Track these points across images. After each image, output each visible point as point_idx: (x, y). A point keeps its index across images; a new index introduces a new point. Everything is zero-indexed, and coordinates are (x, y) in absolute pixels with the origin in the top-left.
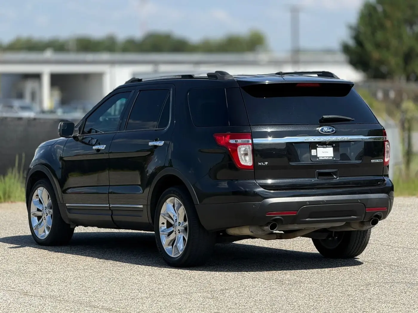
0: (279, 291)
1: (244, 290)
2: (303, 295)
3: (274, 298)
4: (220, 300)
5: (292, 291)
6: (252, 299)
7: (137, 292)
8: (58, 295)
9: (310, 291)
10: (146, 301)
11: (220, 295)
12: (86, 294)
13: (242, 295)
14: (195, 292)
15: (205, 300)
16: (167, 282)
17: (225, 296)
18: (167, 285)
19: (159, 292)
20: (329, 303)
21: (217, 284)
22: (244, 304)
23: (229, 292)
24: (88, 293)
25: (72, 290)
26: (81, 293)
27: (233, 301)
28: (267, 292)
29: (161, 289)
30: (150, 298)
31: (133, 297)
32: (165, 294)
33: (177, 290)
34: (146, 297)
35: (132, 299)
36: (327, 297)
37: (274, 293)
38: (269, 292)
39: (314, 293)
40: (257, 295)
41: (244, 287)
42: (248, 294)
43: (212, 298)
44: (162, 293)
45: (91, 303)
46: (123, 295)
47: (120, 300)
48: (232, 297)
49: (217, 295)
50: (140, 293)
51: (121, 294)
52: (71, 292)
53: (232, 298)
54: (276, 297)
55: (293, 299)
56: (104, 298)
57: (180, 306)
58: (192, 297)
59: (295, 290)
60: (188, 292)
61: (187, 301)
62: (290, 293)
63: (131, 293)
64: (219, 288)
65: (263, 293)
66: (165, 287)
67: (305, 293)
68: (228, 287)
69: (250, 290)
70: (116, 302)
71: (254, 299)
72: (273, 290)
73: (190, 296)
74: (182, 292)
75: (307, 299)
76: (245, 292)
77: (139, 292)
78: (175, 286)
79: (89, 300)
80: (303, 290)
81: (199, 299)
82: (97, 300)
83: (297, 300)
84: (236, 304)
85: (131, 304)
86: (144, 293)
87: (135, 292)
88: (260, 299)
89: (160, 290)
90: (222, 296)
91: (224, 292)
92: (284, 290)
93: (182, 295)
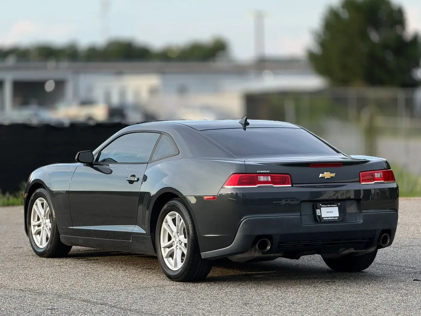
7: (112, 285)
8: (37, 289)
10: (122, 293)
12: (64, 287)
20: (297, 294)
22: (216, 295)
24: (65, 286)
25: (49, 284)
26: (59, 286)
30: (125, 290)
31: (109, 290)
32: (140, 287)
34: (121, 289)
36: (295, 288)
44: (137, 286)
46: (99, 288)
47: (97, 292)
48: (204, 289)
51: (97, 287)
56: (81, 291)
57: (154, 297)
60: (161, 285)
61: (161, 292)
63: (107, 286)
70: (93, 294)
71: (225, 291)
73: (164, 288)
77: (115, 285)
78: (149, 280)
79: (67, 292)
81: (172, 291)
82: (74, 293)
84: (208, 295)
85: (107, 296)
87: (110, 286)
89: (134, 283)
90: (194, 288)
93: (155, 287)
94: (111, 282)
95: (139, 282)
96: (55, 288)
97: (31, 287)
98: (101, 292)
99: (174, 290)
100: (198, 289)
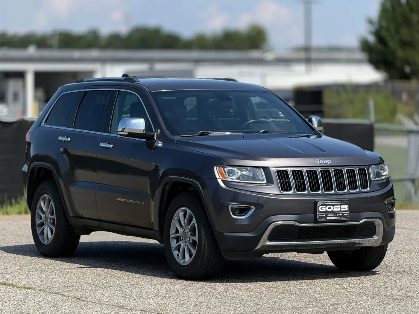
0: (394, 306)
1: (356, 305)
5: (408, 306)
7: (242, 307)
8: (160, 309)
11: (333, 310)
12: (189, 308)
13: (357, 310)
14: (305, 307)
16: (269, 296)
18: (270, 299)
19: (266, 306)
21: (323, 299)
23: (341, 308)
25: (170, 304)
26: (183, 307)
28: (382, 307)
29: (266, 303)
30: (260, 313)
32: (274, 309)
33: (284, 305)
34: (254, 312)
38: (385, 308)
40: (373, 310)
41: (354, 302)
44: (270, 308)
49: (329, 309)
50: (245, 308)
51: (226, 308)
52: (171, 306)
54: (394, 312)
58: (304, 312)
59: (411, 305)
60: (296, 307)
63: (236, 307)
64: (329, 303)
65: (379, 309)
66: (269, 301)
68: (337, 302)
69: (363, 305)
72: (387, 305)
74: (291, 307)
76: (358, 307)
77: (244, 306)
78: (280, 301)
86: (250, 307)
87: (240, 307)
90: (336, 311)
91: (335, 307)
92: (400, 305)
93: (291, 309)
94: (238, 302)
96: (179, 308)
97: (153, 308)
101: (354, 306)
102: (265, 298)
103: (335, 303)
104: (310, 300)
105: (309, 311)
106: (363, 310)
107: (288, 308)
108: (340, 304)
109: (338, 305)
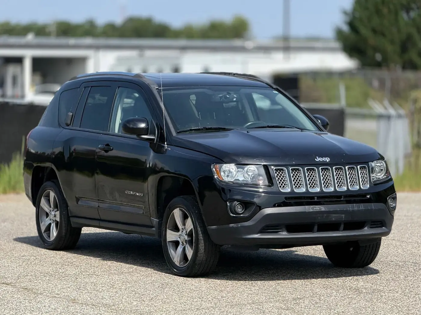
0: (359, 301)
1: (320, 299)
2: (389, 307)
3: (358, 309)
4: (297, 311)
5: (375, 301)
6: (333, 310)
7: (199, 301)
8: (112, 304)
9: (395, 302)
10: (214, 312)
11: (295, 305)
12: (143, 302)
13: (320, 306)
14: (265, 302)
15: (280, 311)
16: (228, 289)
17: (300, 306)
18: (230, 292)
19: (224, 301)
21: (286, 292)
23: (304, 303)
24: (144, 301)
25: (125, 297)
26: (137, 301)
27: (313, 313)
28: (346, 302)
31: (197, 307)
32: (233, 304)
33: (243, 299)
34: (212, 307)
35: (197, 309)
36: (418, 309)
37: (355, 303)
38: (349, 303)
39: (401, 304)
40: (337, 306)
41: (317, 296)
42: (326, 305)
43: (287, 309)
44: (228, 302)
45: (152, 313)
46: (185, 304)
47: (184, 310)
48: (310, 308)
49: (291, 305)
50: (203, 302)
51: (182, 303)
52: (125, 300)
53: (310, 310)
54: (359, 308)
55: (380, 312)
56: (164, 307)
58: (264, 307)
59: (377, 300)
60: (257, 301)
61: (261, 312)
62: (373, 304)
63: (193, 302)
64: (291, 297)
65: (343, 304)
66: (229, 295)
67: (390, 304)
68: (300, 296)
69: (326, 300)
70: (180, 312)
71: (336, 311)
72: (352, 300)
73: (261, 306)
74: (251, 301)
75: (396, 312)
76: (321, 302)
77: (202, 301)
78: (240, 294)
79: (149, 310)
80: (386, 300)
81: (273, 311)
82: (158, 310)
83: (385, 313)
86: (208, 302)
87: (197, 301)
88: (342, 310)
89: (224, 298)
90: (298, 307)
91: (297, 301)
92: (365, 300)
94: (196, 296)
95: (229, 297)
96: (132, 303)
97: (105, 302)
98: (189, 309)
99: (274, 309)
100: (302, 308)
101: (317, 301)
102: (224, 291)
103: (297, 297)
104: (271, 294)
105: (270, 306)
106: (326, 306)
107: (248, 303)
108: (303, 298)
109: (301, 299)
